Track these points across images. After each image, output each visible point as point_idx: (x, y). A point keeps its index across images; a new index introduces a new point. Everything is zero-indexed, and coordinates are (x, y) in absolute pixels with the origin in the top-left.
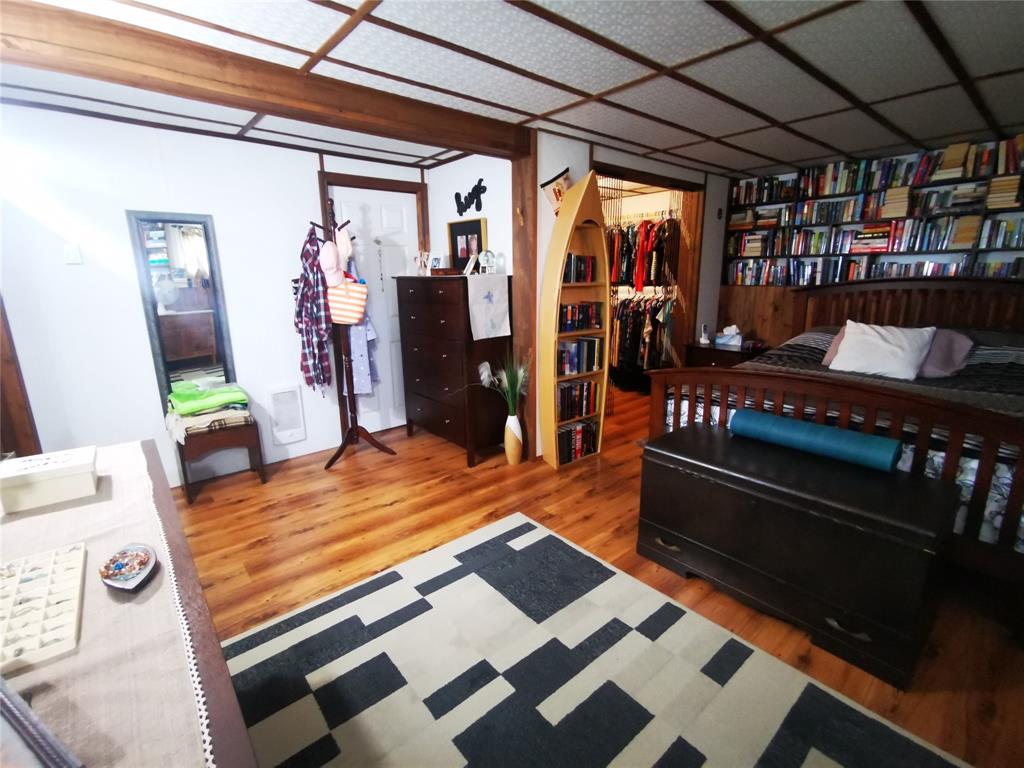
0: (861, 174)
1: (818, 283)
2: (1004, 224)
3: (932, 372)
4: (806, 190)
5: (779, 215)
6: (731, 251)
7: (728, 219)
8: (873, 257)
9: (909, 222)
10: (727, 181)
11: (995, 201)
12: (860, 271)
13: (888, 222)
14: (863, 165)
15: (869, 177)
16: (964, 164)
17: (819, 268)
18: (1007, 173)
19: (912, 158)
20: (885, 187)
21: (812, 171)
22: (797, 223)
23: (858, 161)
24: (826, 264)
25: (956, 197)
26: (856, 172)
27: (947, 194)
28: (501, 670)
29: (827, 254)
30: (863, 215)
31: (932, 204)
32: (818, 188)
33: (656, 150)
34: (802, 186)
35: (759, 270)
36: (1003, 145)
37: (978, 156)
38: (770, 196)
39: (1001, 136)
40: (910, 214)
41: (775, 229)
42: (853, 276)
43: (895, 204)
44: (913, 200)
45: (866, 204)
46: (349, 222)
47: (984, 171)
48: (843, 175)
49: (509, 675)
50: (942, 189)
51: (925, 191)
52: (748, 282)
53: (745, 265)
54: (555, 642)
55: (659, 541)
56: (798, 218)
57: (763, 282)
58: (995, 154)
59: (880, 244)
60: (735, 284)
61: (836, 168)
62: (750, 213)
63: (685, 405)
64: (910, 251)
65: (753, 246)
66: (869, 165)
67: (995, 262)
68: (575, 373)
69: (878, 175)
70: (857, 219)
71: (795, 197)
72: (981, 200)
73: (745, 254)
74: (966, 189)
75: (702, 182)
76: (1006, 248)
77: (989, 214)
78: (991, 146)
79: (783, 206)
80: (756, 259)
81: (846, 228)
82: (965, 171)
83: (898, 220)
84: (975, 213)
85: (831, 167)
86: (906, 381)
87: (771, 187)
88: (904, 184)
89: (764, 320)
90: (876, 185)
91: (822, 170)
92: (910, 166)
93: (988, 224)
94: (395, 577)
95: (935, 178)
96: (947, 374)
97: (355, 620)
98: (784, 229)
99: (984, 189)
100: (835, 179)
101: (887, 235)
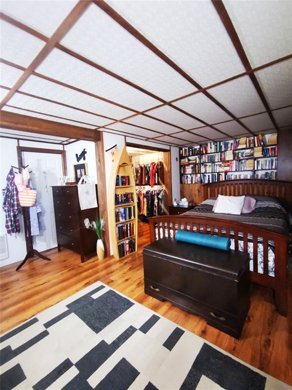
0: (218, 146)
1: (211, 182)
2: (260, 162)
3: (246, 211)
4: (203, 151)
5: (196, 160)
6: (182, 172)
7: (180, 161)
8: (226, 172)
9: (234, 161)
10: (178, 149)
11: (256, 155)
12: (222, 178)
13: (228, 161)
14: (218, 143)
15: (221, 147)
16: (246, 144)
17: (210, 177)
18: (258, 146)
19: (232, 141)
20: (226, 151)
21: (203, 145)
22: (202, 162)
23: (217, 142)
24: (212, 176)
25: (246, 154)
26: (217, 146)
27: (243, 152)
28: (74, 363)
29: (212, 172)
30: (221, 159)
31: (240, 156)
32: (206, 151)
33: (149, 138)
34: (201, 150)
35: (192, 178)
36: (256, 137)
37: (249, 141)
38: (192, 153)
39: (255, 135)
40: (234, 159)
41: (195, 164)
42: (221, 180)
43: (229, 156)
44: (234, 154)
45: (221, 156)
46: (28, 165)
47: (252, 145)
48: (213, 146)
49: (77, 365)
50: (242, 151)
51: (237, 152)
52: (189, 183)
53: (187, 177)
54: (103, 342)
55: (152, 287)
56: (202, 160)
57: (194, 182)
58: (254, 140)
59: (227, 168)
60: (185, 183)
61: (211, 144)
62: (186, 159)
63: (161, 230)
64: (236, 171)
65: (189, 170)
66: (220, 144)
67: (260, 174)
68: (124, 220)
69: (223, 146)
70: (219, 161)
71: (200, 154)
72: (252, 155)
73: (187, 173)
74: (248, 151)
75: (169, 149)
76: (262, 169)
77: (255, 159)
78: (253, 138)
79: (197, 156)
80: (190, 174)
81: (216, 163)
82: (247, 146)
83: (231, 161)
84: (252, 158)
85: (209, 144)
86: (238, 215)
87: (192, 151)
88: (231, 149)
89: (195, 196)
90: (223, 150)
91: (207, 145)
92: (232, 144)
93: (256, 162)
94: (36, 320)
95: (239, 148)
96: (250, 212)
97: (9, 348)
98: (198, 164)
99: (252, 151)
100: (211, 148)
101: (228, 166)
